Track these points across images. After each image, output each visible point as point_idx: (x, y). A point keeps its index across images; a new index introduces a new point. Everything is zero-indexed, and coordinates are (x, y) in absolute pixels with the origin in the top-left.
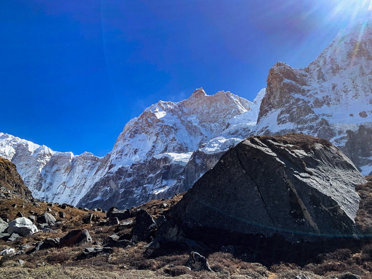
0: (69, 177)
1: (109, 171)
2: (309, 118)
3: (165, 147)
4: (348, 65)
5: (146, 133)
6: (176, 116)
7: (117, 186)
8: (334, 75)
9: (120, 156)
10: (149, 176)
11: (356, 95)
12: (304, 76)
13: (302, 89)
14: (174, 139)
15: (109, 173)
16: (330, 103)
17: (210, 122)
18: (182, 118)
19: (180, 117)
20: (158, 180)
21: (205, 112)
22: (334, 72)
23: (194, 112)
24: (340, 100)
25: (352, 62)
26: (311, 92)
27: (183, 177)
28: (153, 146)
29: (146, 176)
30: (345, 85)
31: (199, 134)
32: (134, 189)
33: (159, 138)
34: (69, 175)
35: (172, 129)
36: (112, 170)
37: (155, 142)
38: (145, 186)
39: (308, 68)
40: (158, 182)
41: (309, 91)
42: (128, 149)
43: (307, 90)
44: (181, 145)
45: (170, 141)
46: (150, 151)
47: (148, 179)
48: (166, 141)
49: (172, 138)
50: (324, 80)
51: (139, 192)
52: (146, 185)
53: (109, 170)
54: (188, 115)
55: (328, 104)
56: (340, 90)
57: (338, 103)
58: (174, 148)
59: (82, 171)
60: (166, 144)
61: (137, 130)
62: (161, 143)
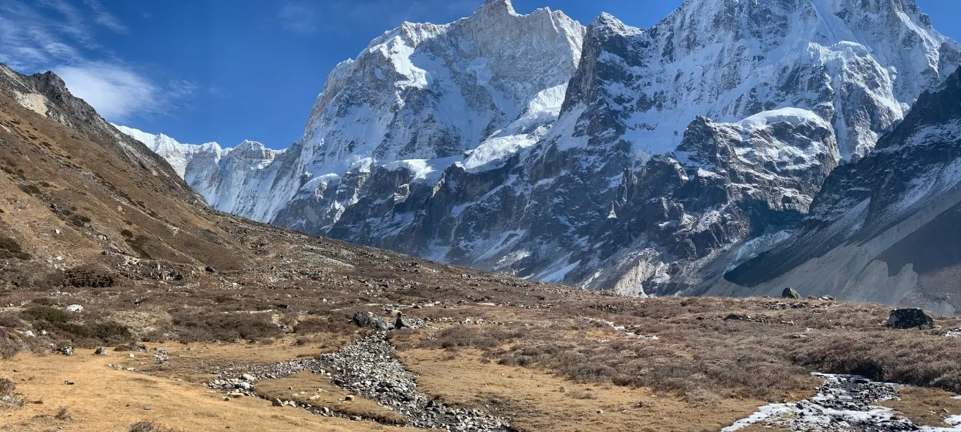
0: (219, 195)
1: (302, 189)
2: (606, 136)
3: (411, 137)
4: (710, 39)
5: (373, 103)
6: (441, 61)
7: (320, 218)
8: (687, 52)
9: (321, 158)
10: (375, 203)
11: (699, 99)
12: (643, 46)
13: (629, 72)
14: (431, 119)
15: (303, 191)
16: (663, 104)
17: (515, 79)
18: (455, 67)
19: (449, 64)
20: (388, 213)
21: (506, 54)
22: (688, 47)
23: (484, 51)
24: (678, 102)
25: (716, 36)
26: (640, 82)
27: (424, 213)
28: (388, 135)
29: (370, 202)
30: (693, 76)
31: (488, 106)
32: (350, 226)
33: (399, 116)
34: (220, 191)
35: (429, 96)
36: (308, 187)
37: (391, 126)
38: (368, 220)
39: (656, 29)
40: (387, 216)
41: (639, 77)
42: (335, 142)
43: (637, 77)
44: (446, 133)
45: (423, 125)
46: (381, 146)
47: (373, 209)
48: (415, 123)
49: (426, 118)
50: (671, 59)
51: (359, 230)
52: (371, 219)
53: (301, 186)
54: (468, 57)
55: (660, 106)
56: (683, 84)
57: (673, 106)
58: (430, 139)
59: (245, 183)
60: (413, 130)
61: (352, 97)
62: (403, 128)
